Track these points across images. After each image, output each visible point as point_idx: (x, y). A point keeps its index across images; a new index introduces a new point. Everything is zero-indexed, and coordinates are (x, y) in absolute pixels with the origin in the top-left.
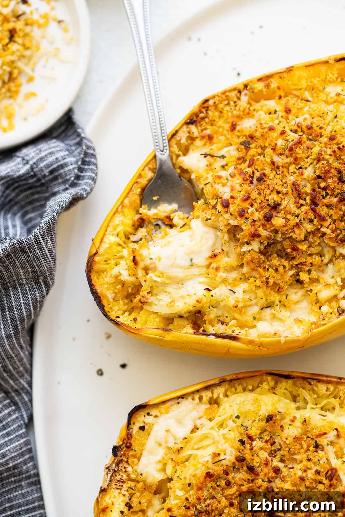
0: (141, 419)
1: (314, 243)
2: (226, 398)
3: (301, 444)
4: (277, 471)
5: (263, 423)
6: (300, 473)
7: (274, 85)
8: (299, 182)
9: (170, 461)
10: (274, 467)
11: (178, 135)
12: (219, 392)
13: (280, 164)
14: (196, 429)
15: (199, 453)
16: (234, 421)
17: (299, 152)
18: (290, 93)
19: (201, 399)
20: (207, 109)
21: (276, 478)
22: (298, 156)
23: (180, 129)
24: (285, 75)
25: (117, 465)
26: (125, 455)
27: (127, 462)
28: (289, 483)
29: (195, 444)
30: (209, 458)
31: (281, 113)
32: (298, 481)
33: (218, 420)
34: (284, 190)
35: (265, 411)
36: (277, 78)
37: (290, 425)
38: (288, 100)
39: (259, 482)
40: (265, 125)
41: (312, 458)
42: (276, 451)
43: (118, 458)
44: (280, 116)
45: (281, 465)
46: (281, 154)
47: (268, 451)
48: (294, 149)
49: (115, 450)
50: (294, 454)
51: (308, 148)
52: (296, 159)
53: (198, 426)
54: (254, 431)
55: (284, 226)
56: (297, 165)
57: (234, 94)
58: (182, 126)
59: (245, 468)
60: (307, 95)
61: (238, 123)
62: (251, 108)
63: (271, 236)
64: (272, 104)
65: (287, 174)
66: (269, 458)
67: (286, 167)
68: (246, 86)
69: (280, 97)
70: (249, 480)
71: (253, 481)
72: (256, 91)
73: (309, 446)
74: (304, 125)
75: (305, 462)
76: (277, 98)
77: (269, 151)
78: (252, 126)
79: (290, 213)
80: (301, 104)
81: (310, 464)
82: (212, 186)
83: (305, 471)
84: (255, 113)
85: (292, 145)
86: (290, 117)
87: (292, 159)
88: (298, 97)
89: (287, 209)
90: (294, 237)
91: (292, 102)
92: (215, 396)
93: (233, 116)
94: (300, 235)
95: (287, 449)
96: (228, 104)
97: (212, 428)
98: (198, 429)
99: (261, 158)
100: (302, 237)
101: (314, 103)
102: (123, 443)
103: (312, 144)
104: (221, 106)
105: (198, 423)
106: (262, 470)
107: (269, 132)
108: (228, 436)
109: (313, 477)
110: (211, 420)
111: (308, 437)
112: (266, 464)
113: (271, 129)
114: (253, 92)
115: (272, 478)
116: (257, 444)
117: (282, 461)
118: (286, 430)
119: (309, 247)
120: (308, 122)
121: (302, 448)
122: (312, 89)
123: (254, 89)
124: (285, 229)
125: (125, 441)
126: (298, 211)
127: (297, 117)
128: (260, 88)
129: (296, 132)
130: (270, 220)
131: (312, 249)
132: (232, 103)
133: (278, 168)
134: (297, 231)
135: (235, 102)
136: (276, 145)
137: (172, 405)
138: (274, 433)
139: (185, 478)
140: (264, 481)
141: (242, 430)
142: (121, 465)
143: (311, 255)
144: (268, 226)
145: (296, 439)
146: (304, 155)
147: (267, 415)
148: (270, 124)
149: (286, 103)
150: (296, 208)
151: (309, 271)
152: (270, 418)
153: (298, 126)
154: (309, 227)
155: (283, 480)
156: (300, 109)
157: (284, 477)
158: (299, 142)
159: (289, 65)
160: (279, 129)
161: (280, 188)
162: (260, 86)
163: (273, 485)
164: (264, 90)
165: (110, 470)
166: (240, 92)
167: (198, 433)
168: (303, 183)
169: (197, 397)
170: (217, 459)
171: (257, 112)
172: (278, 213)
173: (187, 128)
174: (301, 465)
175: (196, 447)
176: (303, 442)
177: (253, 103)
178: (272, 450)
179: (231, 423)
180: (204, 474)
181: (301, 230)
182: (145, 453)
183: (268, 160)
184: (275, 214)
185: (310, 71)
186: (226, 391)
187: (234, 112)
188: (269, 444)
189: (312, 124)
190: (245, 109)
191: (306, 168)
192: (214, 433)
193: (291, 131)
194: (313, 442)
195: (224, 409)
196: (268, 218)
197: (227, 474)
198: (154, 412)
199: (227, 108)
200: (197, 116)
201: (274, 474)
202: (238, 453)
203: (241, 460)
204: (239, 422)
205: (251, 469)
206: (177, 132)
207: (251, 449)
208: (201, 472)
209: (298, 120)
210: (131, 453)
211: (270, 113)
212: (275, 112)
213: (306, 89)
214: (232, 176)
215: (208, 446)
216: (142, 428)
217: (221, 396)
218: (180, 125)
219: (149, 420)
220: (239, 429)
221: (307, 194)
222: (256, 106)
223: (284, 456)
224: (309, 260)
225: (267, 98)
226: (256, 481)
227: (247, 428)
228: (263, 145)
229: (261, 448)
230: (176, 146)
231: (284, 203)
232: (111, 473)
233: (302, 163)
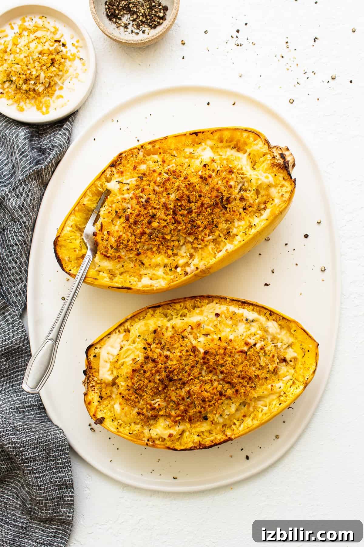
0: (93, 352)
1: (174, 234)
2: (132, 327)
3: (175, 339)
4: (167, 357)
5: (153, 335)
6: (179, 354)
7: (157, 147)
8: (167, 202)
9: (114, 368)
10: (165, 356)
11: (105, 172)
12: (127, 325)
13: (158, 192)
14: (121, 348)
15: (127, 360)
16: (139, 338)
17: (168, 185)
18: (167, 151)
19: (119, 331)
20: (121, 158)
21: (168, 360)
22: (167, 187)
23: (106, 169)
24: (163, 141)
25: (88, 379)
26: (90, 373)
27: (93, 376)
28: (175, 361)
29: (124, 355)
30: (131, 362)
31: (160, 163)
32: (179, 358)
33: (131, 340)
34: (158, 207)
35: (152, 329)
36: (159, 142)
37: (166, 331)
38: (164, 156)
39: (160, 366)
40: (151, 169)
41: (182, 344)
42: (164, 347)
43: (88, 376)
44: (160, 164)
45: (168, 353)
46: (159, 186)
47: (160, 348)
48: (165, 183)
49: (85, 372)
50: (173, 345)
51: (173, 183)
52: (166, 189)
53: (122, 345)
54: (150, 340)
55: (158, 227)
56: (167, 192)
57: (136, 151)
58: (108, 167)
59: (151, 361)
60: (175, 153)
61: (137, 167)
62: (145, 159)
63: (152, 232)
64: (156, 157)
65: (161, 197)
66: (161, 352)
67: (161, 193)
68: (142, 146)
69: (160, 153)
70: (154, 366)
71: (156, 366)
72: (147, 149)
73: (179, 339)
74: (172, 170)
75: (180, 348)
76: (159, 154)
77: (152, 183)
78: (145, 168)
79: (161, 220)
80: (171, 158)
81: (182, 348)
82: (121, 205)
83: (181, 352)
84: (147, 162)
85: (164, 181)
86: (165, 165)
87: (164, 189)
88: (170, 153)
89: (160, 217)
90: (164, 232)
91: (166, 157)
92: (126, 328)
93: (135, 162)
94: (167, 231)
95: (169, 344)
96: (133, 156)
97: (130, 345)
98: (122, 348)
99: (148, 187)
100: (169, 232)
101: (178, 158)
102: (88, 367)
103: (175, 181)
104: (128, 157)
105: (122, 344)
106: (159, 359)
107: (153, 173)
108: (138, 347)
109: (185, 354)
110: (127, 341)
111: (177, 335)
112: (161, 355)
113: (154, 171)
114: (146, 150)
115: (166, 361)
116: (153, 346)
117: (168, 350)
118: (165, 335)
119: (172, 236)
120: (174, 169)
121: (176, 341)
122: (177, 149)
123: (147, 148)
124: (159, 228)
125: (88, 366)
126: (166, 218)
127: (169, 165)
128: (149, 148)
129: (167, 174)
130: (151, 224)
131: (173, 238)
132: (135, 156)
133: (157, 193)
134: (166, 229)
135: (136, 155)
136: (156, 180)
137: (106, 340)
138: (160, 338)
139: (123, 375)
140: (162, 364)
141: (144, 341)
142: (90, 378)
143: (173, 241)
144: (150, 227)
145: (171, 337)
146: (170, 187)
147: (153, 330)
148: (154, 168)
149: (163, 158)
150: (165, 216)
151: (172, 250)
152: (155, 332)
153: (169, 171)
154: (172, 227)
155: (171, 360)
156: (171, 160)
157: (171, 359)
158: (168, 180)
159: (165, 136)
160: (158, 171)
161: (155, 206)
162: (149, 147)
163: (167, 364)
164: (152, 149)
165: (85, 383)
166: (139, 150)
167: (124, 349)
168: (170, 202)
169: (117, 331)
170: (135, 361)
171: (148, 161)
172: (155, 219)
173: (110, 169)
174: (178, 349)
175: (124, 357)
176: (176, 338)
177: (146, 156)
178: (162, 347)
179: (138, 340)
180: (132, 371)
181: (168, 229)
182: (100, 369)
183: (151, 188)
184: (153, 220)
185: (176, 139)
186: (131, 323)
187: (136, 161)
188: (159, 344)
189: (176, 170)
190: (141, 159)
191: (171, 194)
192: (131, 347)
193: (165, 173)
194: (181, 336)
195: (132, 333)
196: (150, 223)
197: (143, 367)
198: (98, 346)
199: (132, 159)
200: (116, 162)
201: (166, 359)
202: (145, 355)
203: (147, 358)
204: (141, 338)
205: (154, 361)
206: (105, 171)
207: (151, 350)
208: (130, 370)
209: (169, 167)
210: (93, 371)
211: (155, 162)
212: (158, 162)
213: (174, 150)
214: (132, 198)
215: (130, 354)
216: (95, 356)
217: (129, 327)
218: (107, 167)
219: (97, 351)
220: (143, 341)
221: (171, 209)
222: (148, 158)
223: (168, 348)
224: (172, 244)
225: (154, 154)
226: (158, 366)
227: (146, 339)
228: (149, 180)
229: (156, 348)
230: (104, 179)
231: (158, 214)
232: (86, 385)
233: (169, 191)
